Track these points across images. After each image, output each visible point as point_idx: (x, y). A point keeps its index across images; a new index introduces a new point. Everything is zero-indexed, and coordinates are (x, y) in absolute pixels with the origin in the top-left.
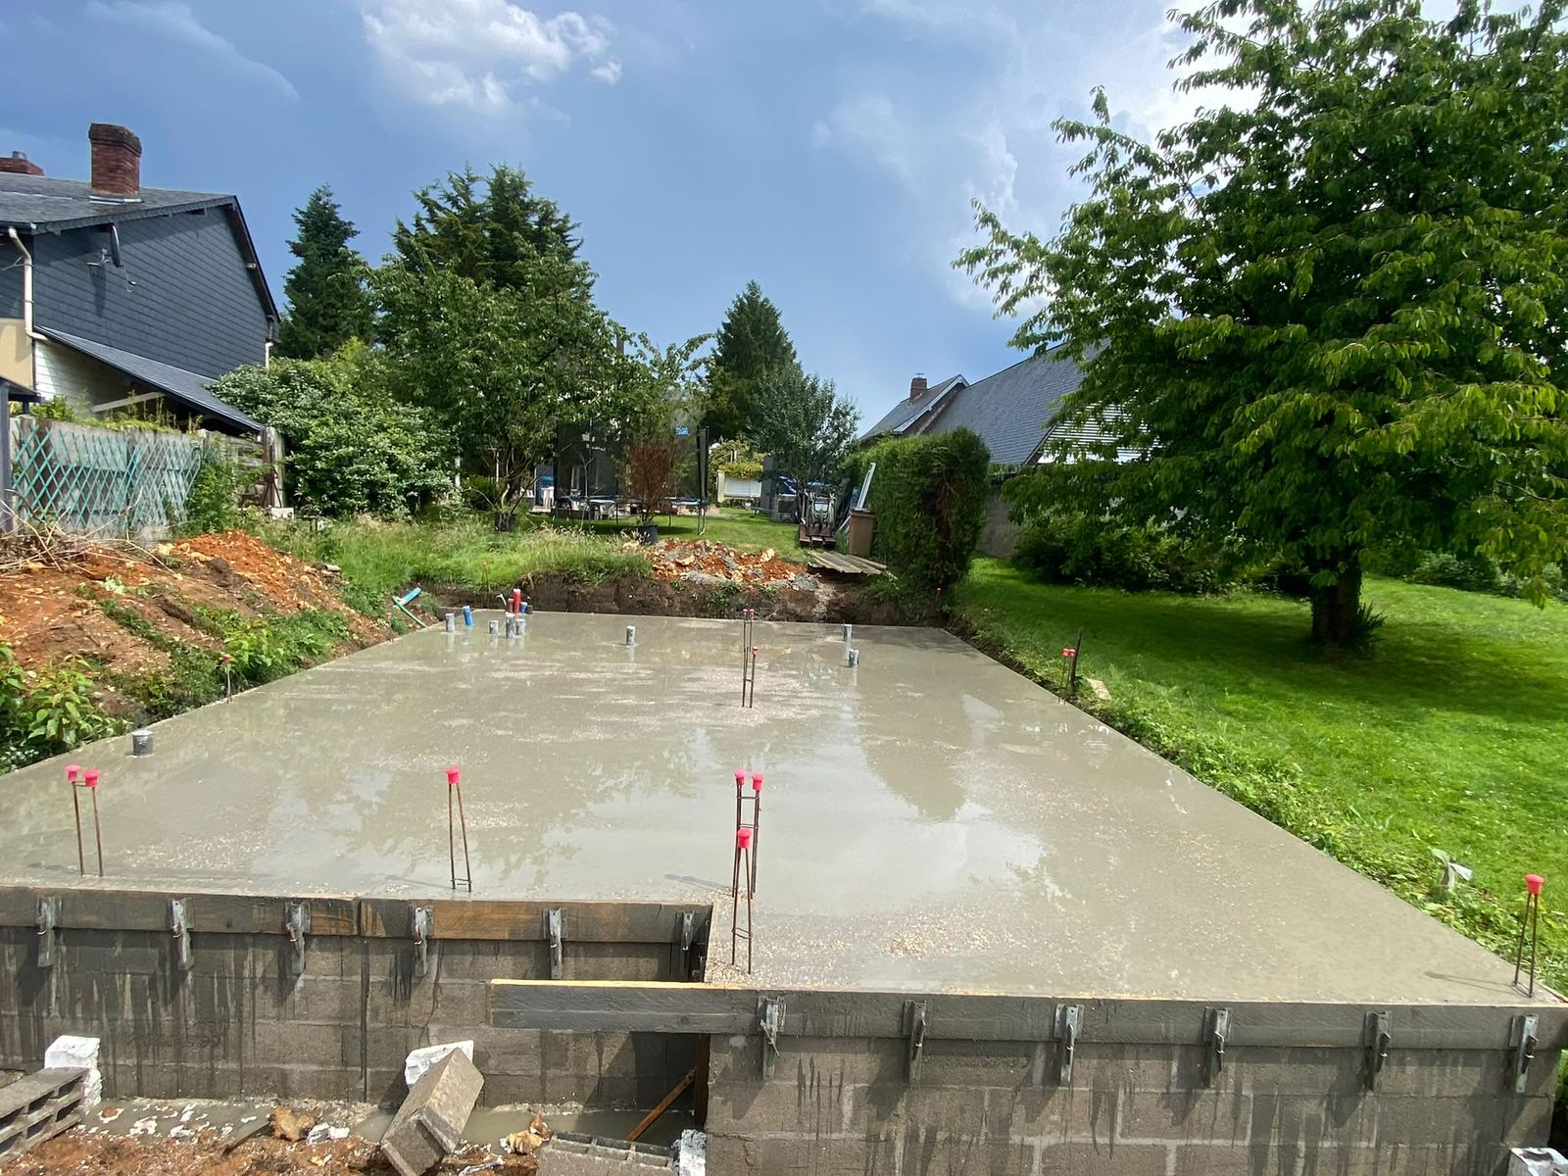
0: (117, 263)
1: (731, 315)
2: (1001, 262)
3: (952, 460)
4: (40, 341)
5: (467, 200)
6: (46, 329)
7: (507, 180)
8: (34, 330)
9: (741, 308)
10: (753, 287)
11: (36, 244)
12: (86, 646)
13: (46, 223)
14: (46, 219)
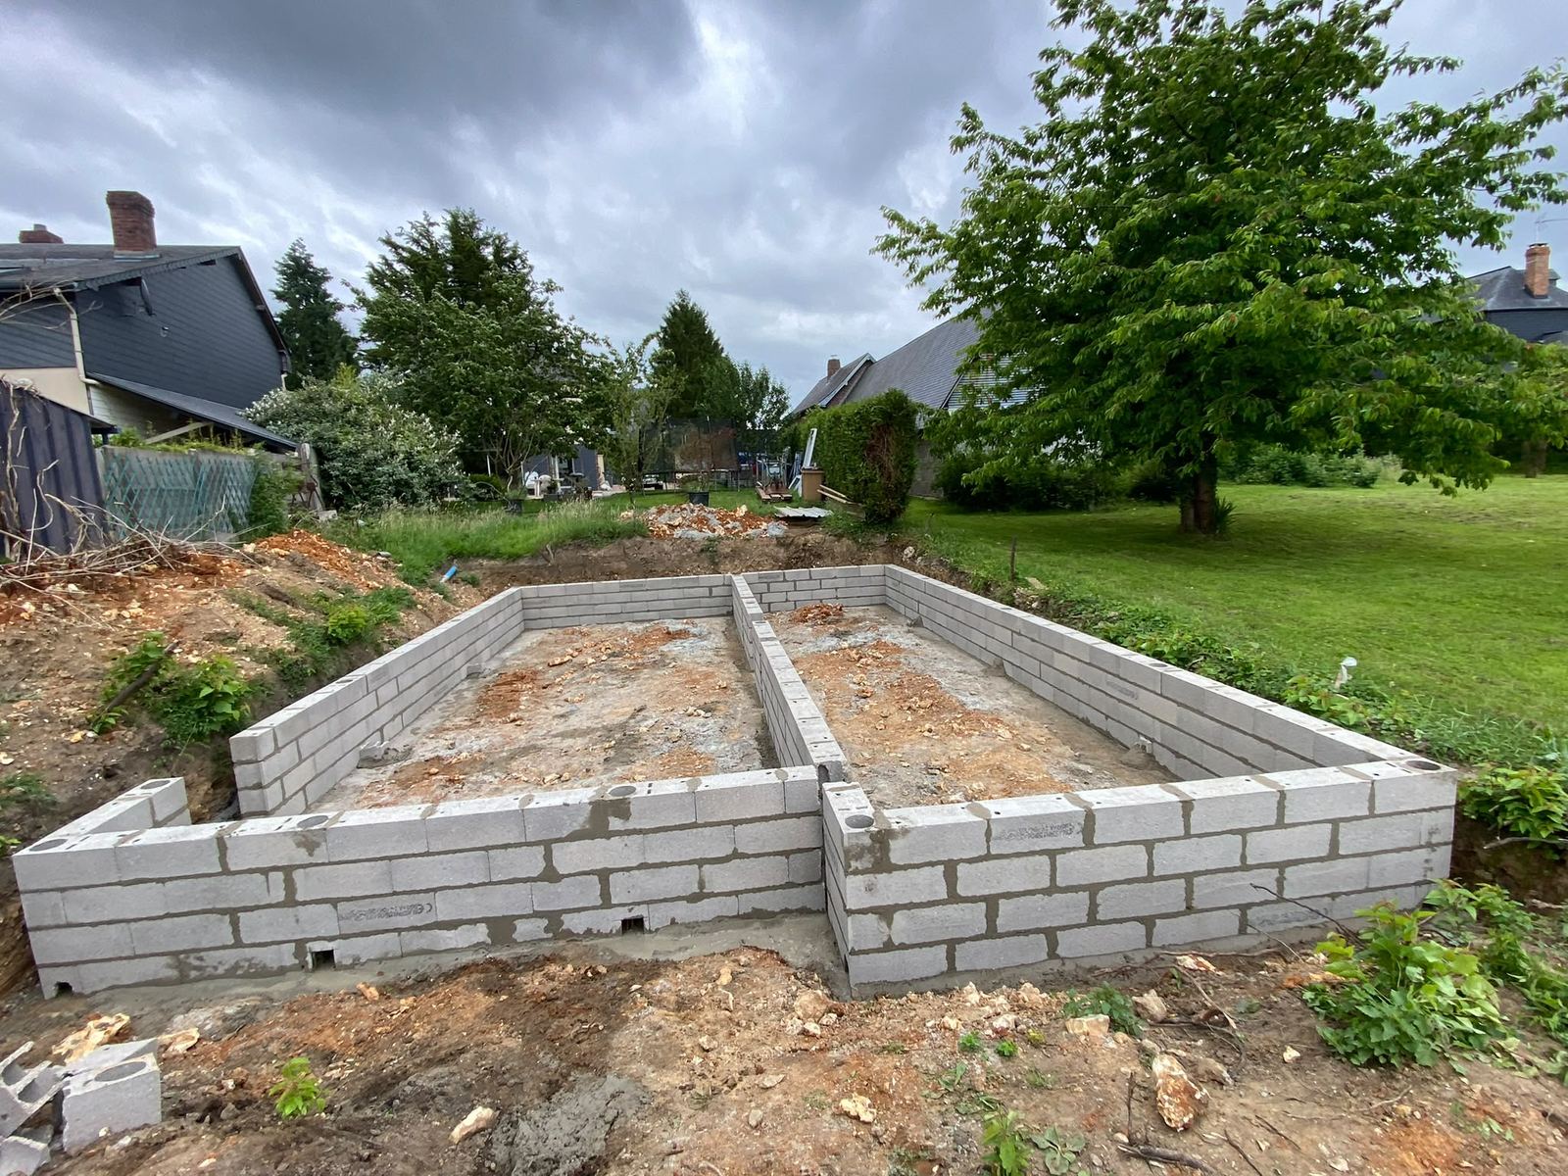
0: (149, 312)
1: (667, 320)
2: (910, 246)
3: (887, 416)
4: (94, 385)
5: (430, 241)
6: (98, 375)
7: (461, 220)
8: (87, 377)
9: (674, 313)
10: (682, 295)
11: (78, 299)
12: (218, 626)
13: (86, 281)
14: (83, 277)
